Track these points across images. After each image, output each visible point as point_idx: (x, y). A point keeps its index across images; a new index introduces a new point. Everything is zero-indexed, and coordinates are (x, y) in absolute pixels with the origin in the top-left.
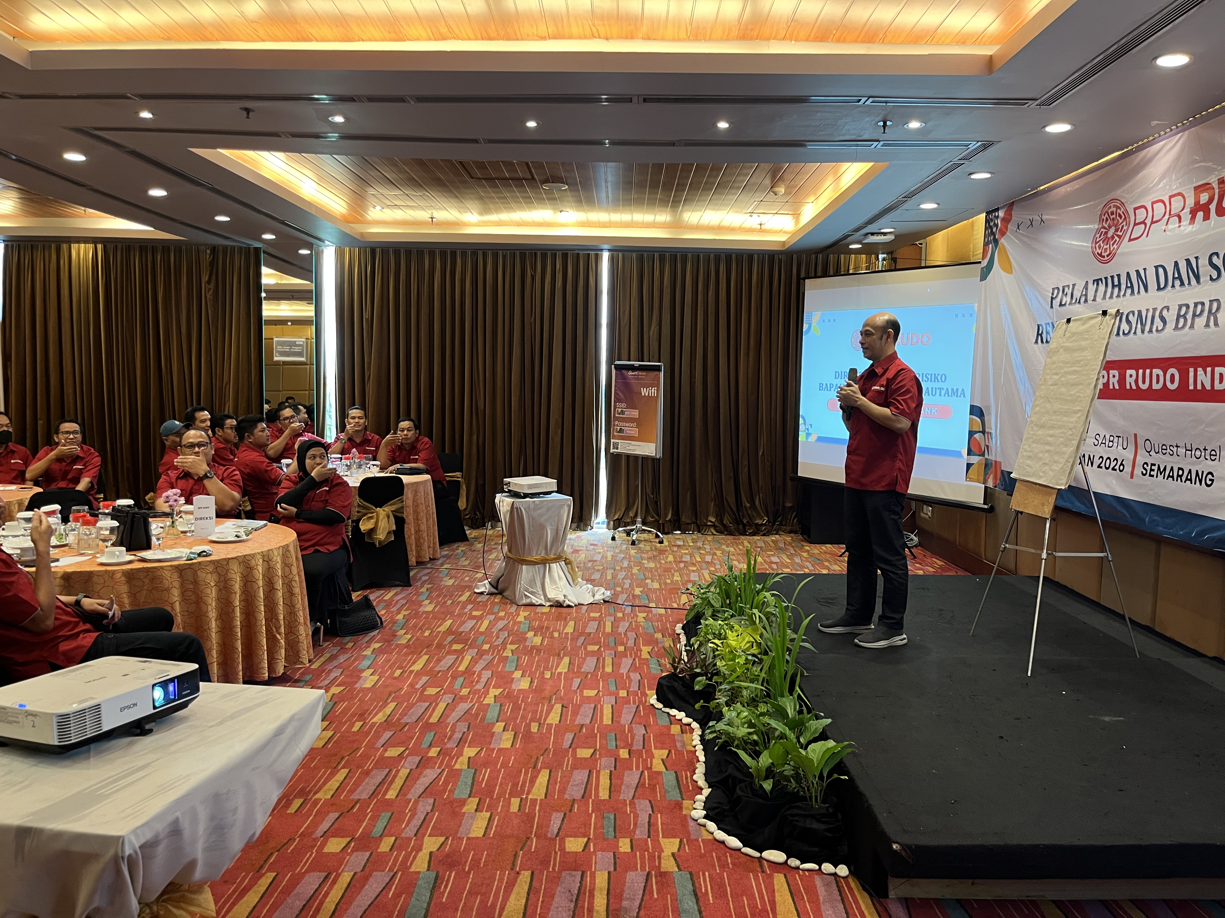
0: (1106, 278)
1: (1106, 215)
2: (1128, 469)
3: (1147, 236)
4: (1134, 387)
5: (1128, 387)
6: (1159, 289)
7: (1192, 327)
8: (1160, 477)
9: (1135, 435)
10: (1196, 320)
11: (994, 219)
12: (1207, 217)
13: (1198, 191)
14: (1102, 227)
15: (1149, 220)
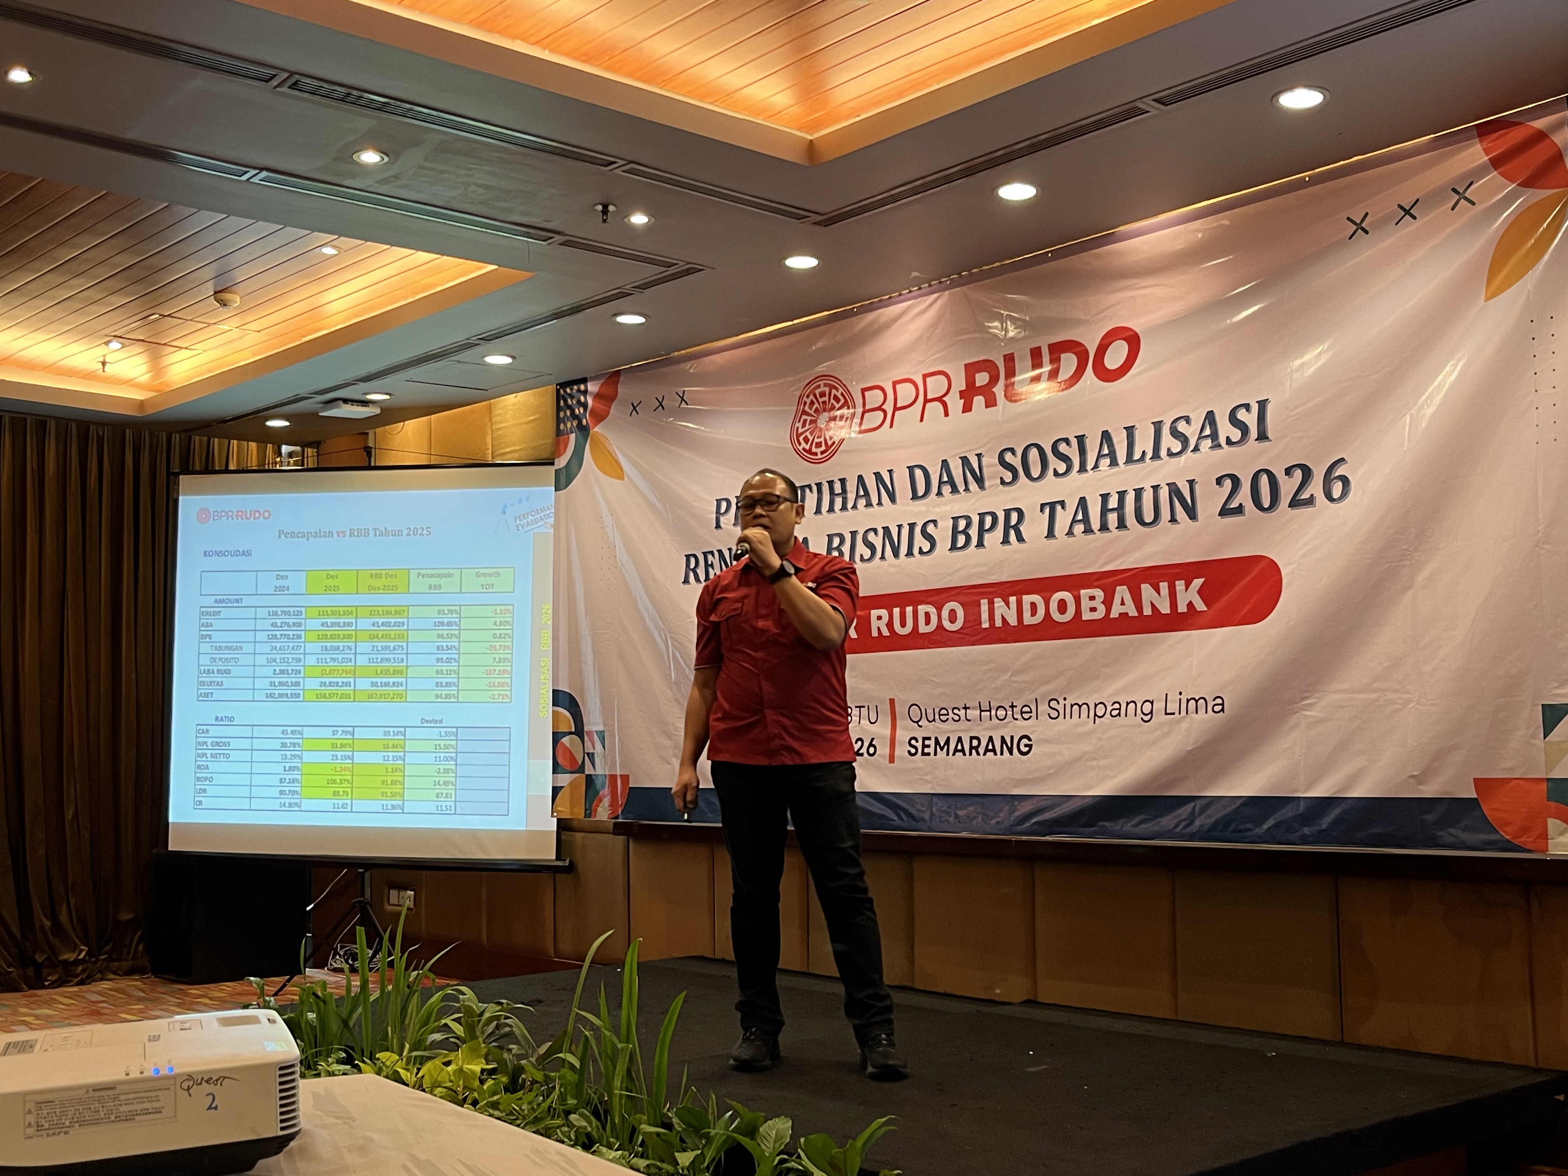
0: (819, 485)
1: (812, 397)
2: (883, 750)
3: (891, 426)
4: (886, 632)
5: (875, 633)
6: (915, 497)
7: (980, 544)
8: (942, 754)
9: (892, 701)
10: (987, 536)
11: (577, 395)
12: (991, 402)
13: (971, 369)
14: (804, 412)
15: (889, 405)
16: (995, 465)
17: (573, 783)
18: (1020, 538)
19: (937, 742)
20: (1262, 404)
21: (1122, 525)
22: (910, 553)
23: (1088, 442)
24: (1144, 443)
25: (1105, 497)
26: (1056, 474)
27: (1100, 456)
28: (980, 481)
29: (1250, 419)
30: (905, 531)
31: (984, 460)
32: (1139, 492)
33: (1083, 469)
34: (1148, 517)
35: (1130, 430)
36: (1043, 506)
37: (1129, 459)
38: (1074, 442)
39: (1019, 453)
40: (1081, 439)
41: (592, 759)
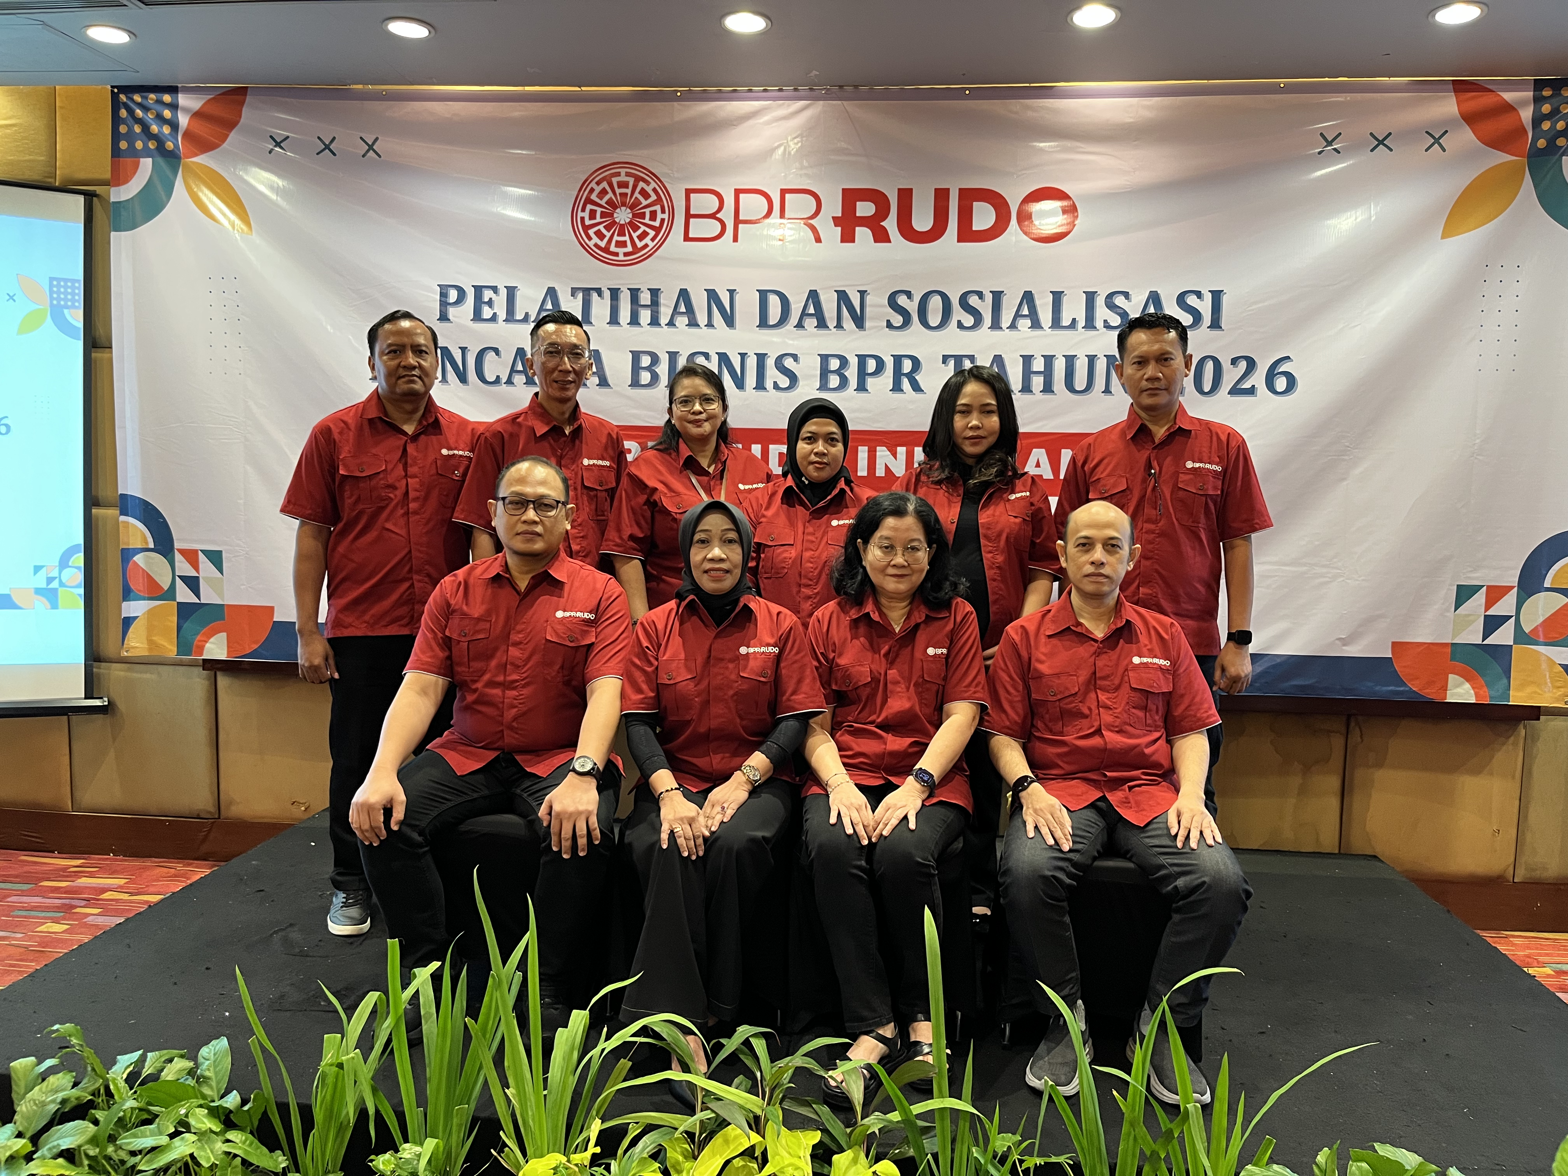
0: (615, 293)
1: (605, 185)
3: (735, 239)
6: (763, 323)
7: (861, 387)
10: (870, 382)
11: (159, 108)
12: (881, 236)
13: (850, 197)
14: (589, 201)
15: (727, 215)
16: (884, 306)
17: (151, 612)
18: (916, 387)
20: (1217, 295)
21: (1048, 388)
22: (760, 386)
23: (1005, 300)
24: (1073, 310)
25: (1027, 360)
26: (960, 325)
27: (1018, 315)
28: (859, 321)
29: (1205, 307)
30: (752, 363)
31: (869, 299)
32: (1070, 360)
33: (996, 325)
34: (1081, 385)
35: (1057, 297)
36: (945, 358)
37: (1056, 323)
38: (989, 298)
39: (917, 298)
40: (997, 296)
41: (193, 583)
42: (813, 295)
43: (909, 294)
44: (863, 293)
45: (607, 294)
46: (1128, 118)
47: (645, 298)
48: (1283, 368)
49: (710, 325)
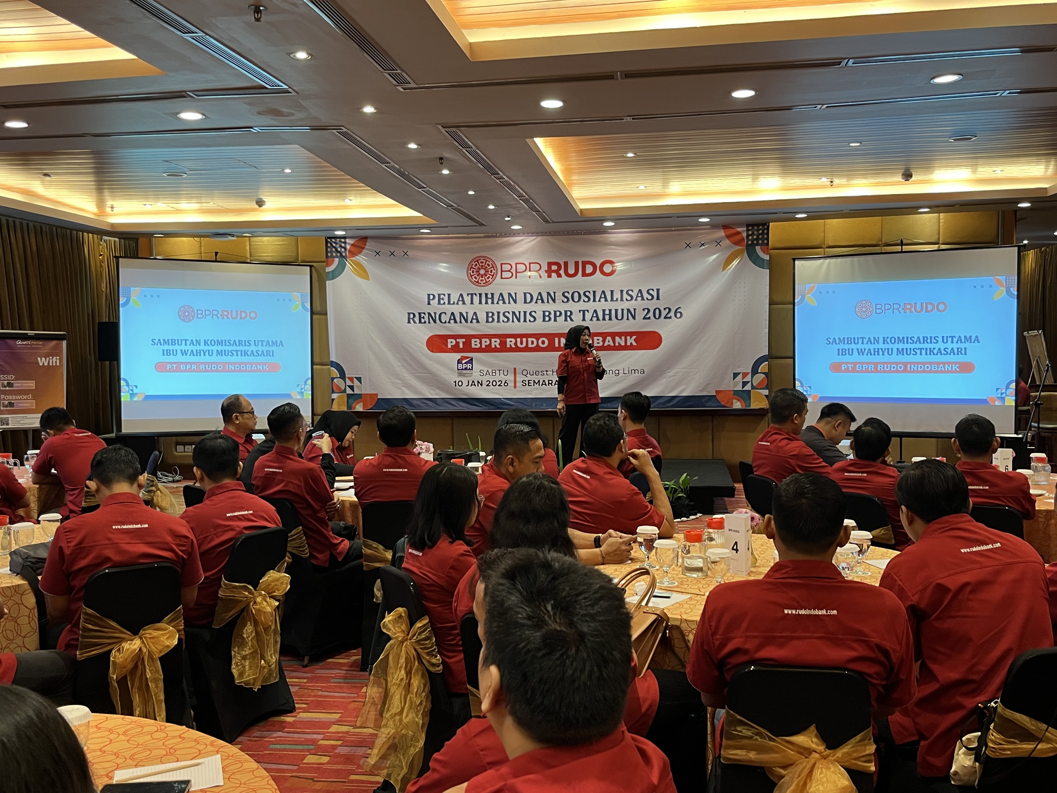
0: (480, 295)
1: (476, 263)
2: (511, 384)
3: (516, 278)
4: (513, 346)
5: (508, 346)
6: (525, 302)
7: (555, 320)
8: (537, 386)
9: (515, 369)
10: (558, 318)
11: (340, 243)
12: (559, 276)
13: (550, 264)
14: (472, 268)
15: (513, 271)
16: (561, 296)
17: (339, 397)
18: (571, 320)
19: (534, 381)
20: (658, 290)
21: (610, 319)
22: (525, 321)
23: (597, 293)
24: (617, 295)
25: (604, 311)
26: (584, 301)
27: (601, 297)
28: (554, 301)
29: (655, 294)
30: (522, 314)
31: (556, 294)
32: (616, 310)
33: (594, 301)
34: (620, 317)
35: (612, 292)
36: (580, 311)
37: (612, 300)
38: (592, 293)
39: (571, 293)
40: (594, 292)
41: (352, 388)
42: (540, 294)
43: (568, 292)
44: (554, 293)
45: (478, 295)
46: (629, 239)
47: (490, 296)
48: (679, 311)
49: (509, 303)
